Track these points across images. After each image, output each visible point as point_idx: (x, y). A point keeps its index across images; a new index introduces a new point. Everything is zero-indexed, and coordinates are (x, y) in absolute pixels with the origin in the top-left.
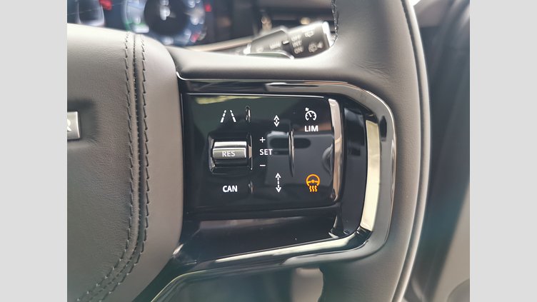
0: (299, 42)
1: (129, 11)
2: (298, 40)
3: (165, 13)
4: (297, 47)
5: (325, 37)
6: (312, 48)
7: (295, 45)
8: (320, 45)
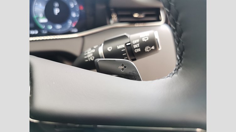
0: (138, 45)
1: (36, 10)
2: (137, 43)
3: (57, 11)
4: (137, 48)
5: (156, 41)
6: (147, 49)
7: (135, 46)
8: (153, 48)
